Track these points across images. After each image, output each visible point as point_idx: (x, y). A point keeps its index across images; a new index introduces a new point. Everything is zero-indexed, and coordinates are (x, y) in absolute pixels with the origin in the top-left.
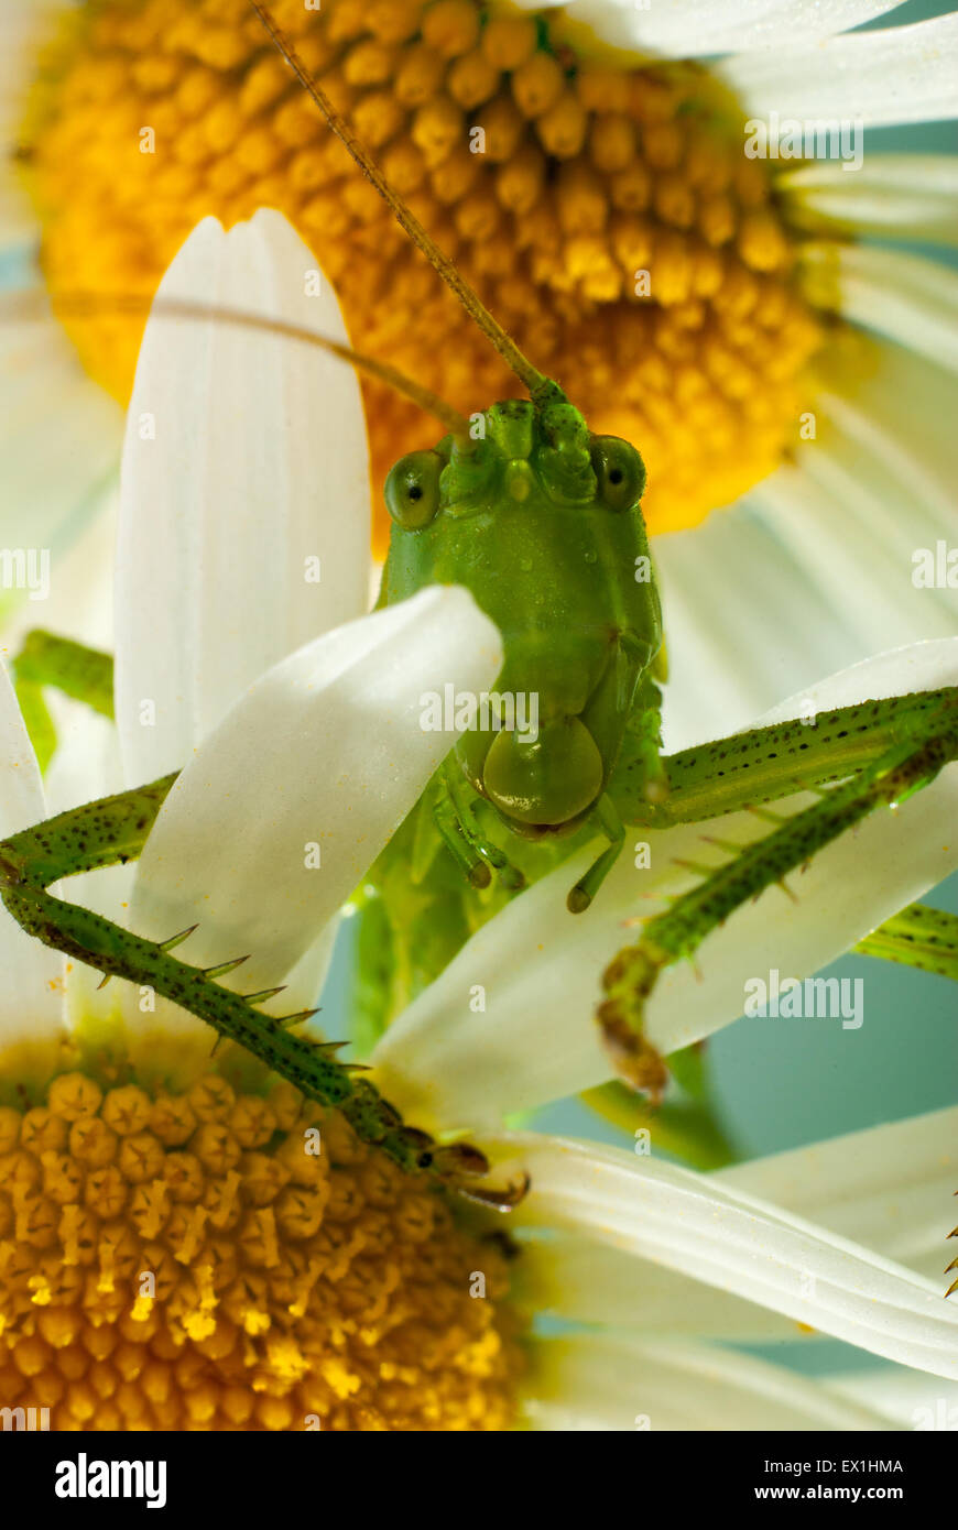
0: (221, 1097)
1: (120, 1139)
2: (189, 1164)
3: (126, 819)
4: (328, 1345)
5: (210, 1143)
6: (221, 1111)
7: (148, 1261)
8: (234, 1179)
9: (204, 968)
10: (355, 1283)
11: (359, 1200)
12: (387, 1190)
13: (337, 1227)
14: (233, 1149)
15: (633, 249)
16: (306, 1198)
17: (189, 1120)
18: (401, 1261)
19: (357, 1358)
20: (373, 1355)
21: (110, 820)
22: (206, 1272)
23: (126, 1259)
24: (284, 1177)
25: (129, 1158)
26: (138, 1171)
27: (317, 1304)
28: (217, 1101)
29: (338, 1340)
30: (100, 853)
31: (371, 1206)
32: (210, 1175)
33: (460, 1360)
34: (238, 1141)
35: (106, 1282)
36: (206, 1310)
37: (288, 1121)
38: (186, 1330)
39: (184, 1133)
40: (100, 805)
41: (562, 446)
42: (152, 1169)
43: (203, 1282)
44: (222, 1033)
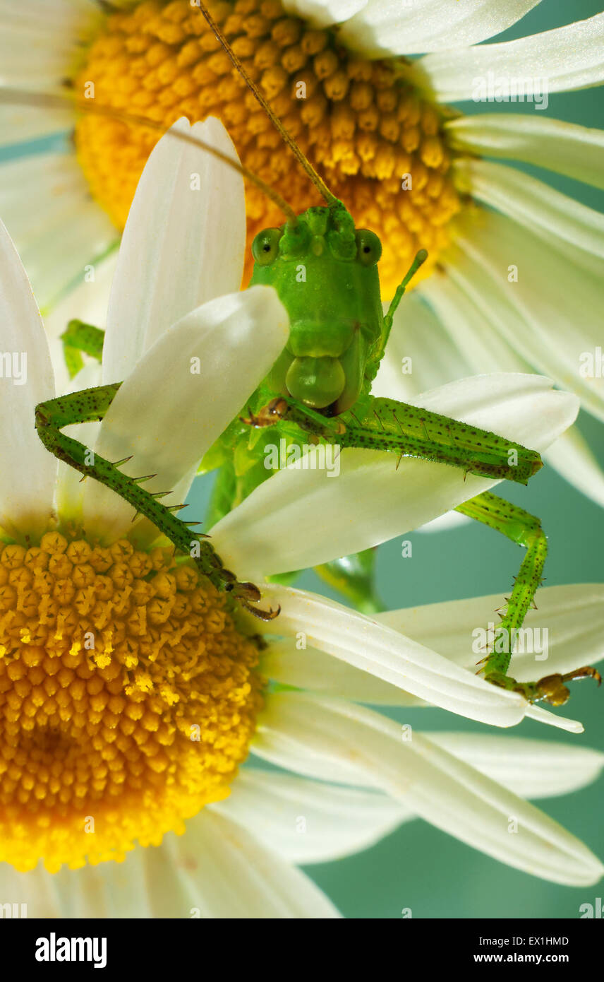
0: (127, 550)
1: (74, 566)
2: (107, 581)
3: (104, 399)
4: (165, 678)
5: (119, 572)
6: (126, 557)
7: (81, 627)
8: (128, 590)
9: (134, 478)
10: (182, 649)
11: (189, 608)
12: (203, 605)
13: (176, 620)
14: (130, 576)
15: (367, 151)
16: (163, 604)
17: (109, 560)
18: (206, 641)
19: (178, 686)
20: (187, 687)
21: (96, 398)
22: (109, 634)
23: (71, 625)
24: (153, 593)
25: (78, 574)
26: (81, 582)
27: (162, 657)
28: (125, 552)
29: (171, 675)
30: (88, 415)
31: (195, 612)
32: (117, 588)
33: (230, 695)
34: (133, 573)
35: (59, 635)
36: (107, 653)
37: (159, 565)
38: (96, 663)
39: (107, 566)
40: (92, 391)
41: (342, 230)
42: (88, 581)
43: (107, 639)
44: (139, 510)
